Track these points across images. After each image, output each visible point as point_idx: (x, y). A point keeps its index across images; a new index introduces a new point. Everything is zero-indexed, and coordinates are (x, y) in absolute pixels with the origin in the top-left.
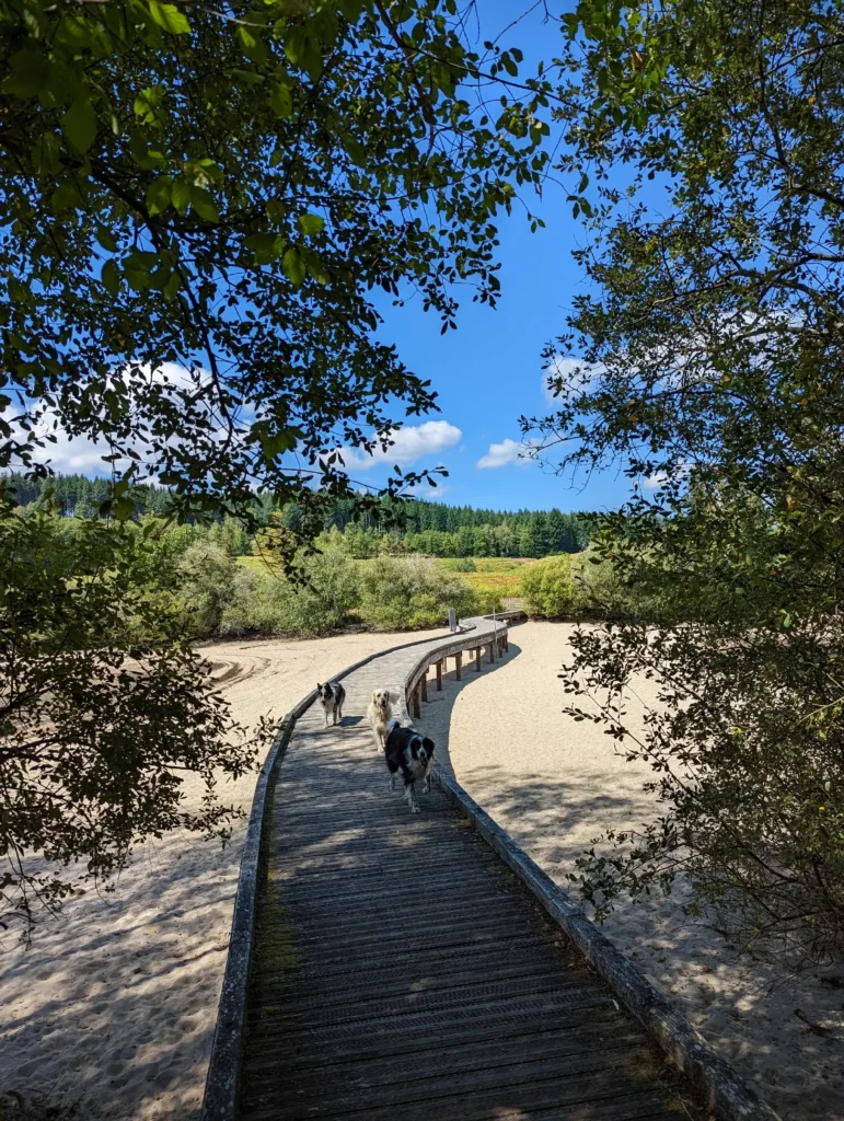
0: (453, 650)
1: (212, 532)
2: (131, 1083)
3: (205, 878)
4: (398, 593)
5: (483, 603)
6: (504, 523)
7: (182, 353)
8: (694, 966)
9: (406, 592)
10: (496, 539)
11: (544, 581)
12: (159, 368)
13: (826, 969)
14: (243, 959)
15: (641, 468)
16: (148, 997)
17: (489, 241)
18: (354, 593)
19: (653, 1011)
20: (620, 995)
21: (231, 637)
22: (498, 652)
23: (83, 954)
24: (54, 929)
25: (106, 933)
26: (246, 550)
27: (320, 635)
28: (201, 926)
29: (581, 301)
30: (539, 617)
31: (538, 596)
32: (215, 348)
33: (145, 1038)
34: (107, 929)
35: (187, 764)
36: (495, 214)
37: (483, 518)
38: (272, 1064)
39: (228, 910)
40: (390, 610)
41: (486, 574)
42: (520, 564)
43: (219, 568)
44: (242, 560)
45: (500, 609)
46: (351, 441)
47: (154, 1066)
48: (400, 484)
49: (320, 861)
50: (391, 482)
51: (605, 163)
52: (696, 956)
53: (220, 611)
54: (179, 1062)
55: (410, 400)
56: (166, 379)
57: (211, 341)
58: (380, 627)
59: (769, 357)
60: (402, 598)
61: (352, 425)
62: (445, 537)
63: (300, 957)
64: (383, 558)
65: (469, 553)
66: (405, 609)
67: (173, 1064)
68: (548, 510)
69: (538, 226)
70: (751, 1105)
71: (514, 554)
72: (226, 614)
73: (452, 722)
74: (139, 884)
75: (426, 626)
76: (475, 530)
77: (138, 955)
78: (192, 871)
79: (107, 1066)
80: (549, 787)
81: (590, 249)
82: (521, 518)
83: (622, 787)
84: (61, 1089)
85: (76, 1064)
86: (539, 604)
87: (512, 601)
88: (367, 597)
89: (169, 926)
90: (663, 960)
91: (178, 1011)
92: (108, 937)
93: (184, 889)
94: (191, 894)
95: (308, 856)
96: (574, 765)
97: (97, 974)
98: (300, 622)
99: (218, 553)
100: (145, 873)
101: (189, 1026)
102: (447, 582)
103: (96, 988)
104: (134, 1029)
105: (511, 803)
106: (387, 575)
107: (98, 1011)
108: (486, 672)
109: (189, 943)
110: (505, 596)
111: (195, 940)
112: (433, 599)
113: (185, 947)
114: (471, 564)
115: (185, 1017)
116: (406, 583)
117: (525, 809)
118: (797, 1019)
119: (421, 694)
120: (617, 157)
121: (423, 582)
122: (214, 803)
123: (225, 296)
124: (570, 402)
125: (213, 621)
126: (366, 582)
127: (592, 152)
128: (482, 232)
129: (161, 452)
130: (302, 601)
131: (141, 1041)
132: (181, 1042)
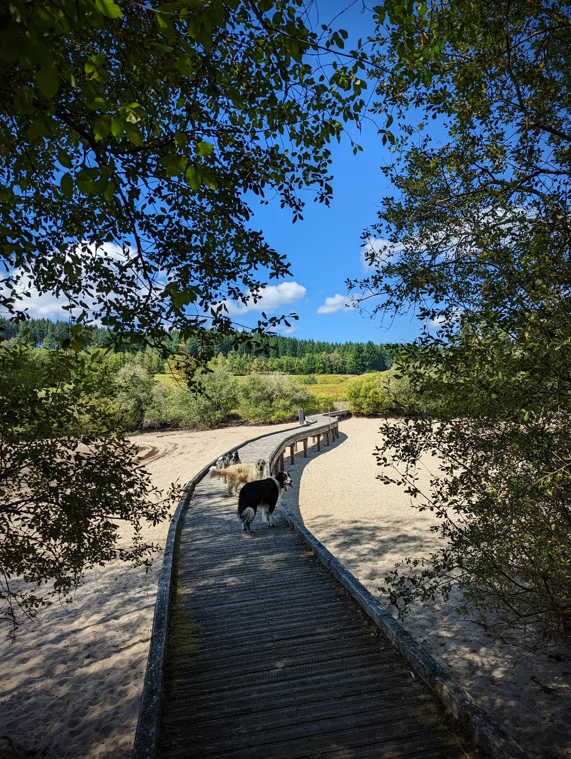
0: (302, 437)
1: (137, 358)
2: (84, 733)
3: (133, 593)
4: (264, 399)
5: (322, 405)
6: (336, 351)
7: (117, 236)
8: (465, 649)
9: (270, 398)
10: (330, 362)
11: (363, 390)
12: (101, 246)
13: (552, 649)
14: (161, 647)
15: (428, 314)
16: (96, 676)
17: (325, 161)
18: (234, 399)
19: (437, 679)
20: (415, 668)
21: (151, 429)
22: (332, 438)
24: (31, 628)
25: (66, 631)
26: (161, 370)
27: (212, 427)
28: (129, 627)
29: (387, 201)
30: (359, 415)
31: (360, 400)
32: (140, 233)
33: (94, 702)
34: (66, 628)
35: (121, 516)
36: (329, 142)
37: (322, 347)
38: (181, 718)
39: (150, 615)
40: (259, 410)
41: (324, 386)
42: (347, 378)
43: (142, 382)
44: (158, 377)
45: (333, 409)
46: (232, 295)
47: (100, 721)
48: (266, 325)
49: (212, 581)
50: (259, 323)
51: (403, 108)
52: (465, 642)
53: (143, 411)
54: (118, 718)
55: (272, 268)
56: (106, 254)
57: (137, 228)
58: (252, 421)
59: (513, 239)
60: (267, 402)
61: (233, 285)
62: (295, 360)
63: (198, 647)
64: (254, 374)
65: (312, 371)
66: (269, 409)
67: (113, 719)
68: (366, 342)
69: (358, 150)
70: (503, 740)
71: (342, 371)
72: (146, 413)
73: (301, 486)
74: (88, 597)
75: (284, 421)
76: (316, 356)
77: (89, 645)
78: (125, 589)
79: (67, 721)
80: (366, 529)
81: (393, 166)
82: (347, 347)
83: (415, 529)
84: (36, 737)
85: (45, 721)
86: (359, 405)
87: (342, 404)
88: (243, 402)
89: (109, 626)
90: (443, 645)
91: (116, 684)
92: (68, 634)
93: (120, 601)
94: (124, 604)
95: (204, 577)
96: (384, 514)
97: (60, 659)
98: (198, 418)
99: (142, 373)
100: (92, 590)
101: (123, 693)
102: (297, 391)
103: (61, 669)
104: (87, 696)
105: (341, 540)
106: (256, 386)
107: (61, 684)
108: (324, 452)
109: (123, 638)
110: (336, 401)
111: (127, 636)
112: (288, 403)
113: (120, 640)
114: (313, 379)
115: (120, 688)
116: (270, 392)
117: (351, 544)
118: (533, 683)
119: (280, 467)
120: (411, 104)
121: (281, 391)
122: (140, 542)
123: (147, 198)
124: (380, 269)
125: (138, 418)
126: (243, 391)
127: (394, 100)
128: (320, 154)
129: (103, 303)
130: (199, 404)
131: (91, 704)
132: (118, 704)
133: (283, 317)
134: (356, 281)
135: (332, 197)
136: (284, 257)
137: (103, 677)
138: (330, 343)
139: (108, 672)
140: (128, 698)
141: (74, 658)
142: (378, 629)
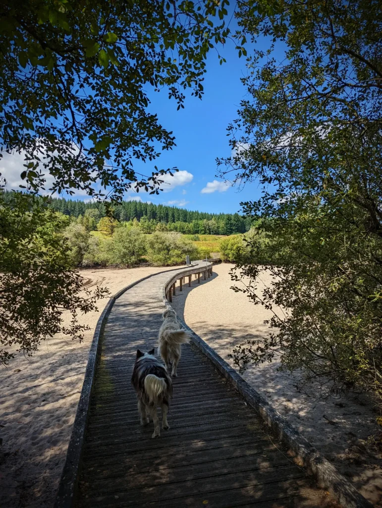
0: (188, 274)
1: (79, 220)
2: (41, 444)
3: (73, 365)
4: (164, 249)
5: (202, 254)
6: (213, 219)
7: (59, 113)
9: (168, 249)
10: (209, 226)
11: (230, 245)
14: (89, 387)
15: (267, 180)
16: (49, 412)
17: (202, 70)
18: (144, 249)
20: (248, 400)
21: (88, 267)
22: (208, 275)
23: (20, 394)
24: (6, 385)
25: (30, 386)
26: (95, 228)
27: (128, 267)
28: (71, 384)
29: (244, 103)
30: (227, 261)
31: (227, 251)
33: (47, 426)
34: (30, 384)
36: (206, 58)
37: (204, 216)
39: (83, 377)
40: (160, 256)
41: (204, 242)
42: (220, 238)
43: (82, 236)
44: (92, 233)
45: (209, 257)
47: (51, 437)
48: (157, 174)
50: (153, 174)
51: (255, 35)
52: (284, 395)
53: (82, 255)
54: (62, 436)
55: (164, 143)
56: (52, 124)
57: (72, 106)
58: (155, 264)
60: (166, 251)
62: (186, 225)
63: (114, 387)
64: (157, 233)
65: (197, 232)
66: (167, 256)
67: (59, 436)
68: (233, 214)
69: (223, 62)
70: (296, 436)
71: (217, 233)
72: (85, 256)
73: (186, 304)
74: (45, 367)
75: (176, 264)
76: (200, 222)
77: (44, 394)
78: (69, 363)
79: (30, 437)
80: (227, 330)
81: (249, 78)
82: (220, 217)
83: (258, 331)
84: (10, 446)
85: (17, 436)
86: (227, 255)
87: (216, 254)
88: (150, 251)
89: (58, 383)
90: (270, 397)
91: (61, 416)
92: (31, 388)
93: (65, 369)
94: (68, 371)
95: (118, 351)
96: (238, 322)
97: (26, 402)
98: (119, 261)
99: (81, 229)
100: (48, 363)
101: (65, 422)
102: (186, 245)
103: (25, 407)
104: (42, 423)
105: (210, 336)
106: (159, 241)
107: (26, 416)
108: (202, 284)
109: (67, 390)
110: (212, 252)
111: (69, 389)
112: (180, 252)
113: (65, 391)
114: (198, 238)
115: (64, 418)
116: (168, 245)
117: (216, 339)
118: (324, 419)
119: (172, 292)
120: (261, 33)
121: (175, 244)
122: (76, 324)
123: (79, 83)
124: (239, 152)
125: (79, 260)
126: (150, 243)
127: (250, 29)
128: (199, 65)
129: (50, 158)
130: (120, 252)
131: (45, 427)
132: (63, 428)
133: (169, 170)
134: (222, 159)
135: (203, 93)
136: (171, 133)
137: (53, 412)
138: (210, 214)
139: (57, 409)
140: (69, 424)
141: (35, 401)
142: (227, 380)
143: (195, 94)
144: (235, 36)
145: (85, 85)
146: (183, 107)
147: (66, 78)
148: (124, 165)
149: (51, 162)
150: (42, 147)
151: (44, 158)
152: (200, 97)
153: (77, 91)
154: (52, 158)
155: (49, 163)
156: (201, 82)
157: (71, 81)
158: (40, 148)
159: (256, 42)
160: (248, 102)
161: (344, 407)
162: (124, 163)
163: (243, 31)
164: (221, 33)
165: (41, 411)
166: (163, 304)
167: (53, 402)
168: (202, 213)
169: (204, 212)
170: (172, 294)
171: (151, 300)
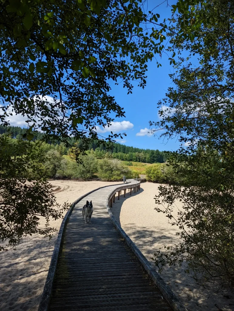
0: (124, 188)
1: (56, 147)
2: (15, 309)
3: (43, 249)
4: (109, 170)
5: (134, 175)
6: (142, 152)
7: (52, 93)
8: (186, 289)
9: (111, 170)
10: (139, 157)
11: (152, 170)
12: (45, 96)
13: (225, 293)
14: (53, 274)
15: (183, 139)
17: (144, 69)
18: (96, 169)
19: (173, 300)
20: (164, 295)
21: (59, 178)
22: (137, 190)
23: (5, 269)
25: (13, 263)
26: (66, 153)
27: (85, 180)
28: (40, 264)
29: (170, 89)
30: (150, 181)
31: (150, 174)
32: (62, 92)
33: (21, 295)
34: (13, 261)
35: (41, 214)
36: (147, 62)
37: (136, 150)
38: (58, 306)
39: (50, 260)
40: (106, 175)
41: (136, 167)
42: (146, 165)
43: (57, 158)
44: (64, 156)
45: (139, 177)
46: (99, 123)
47: (23, 304)
48: (112, 137)
49: (78, 247)
50: (109, 136)
51: (181, 50)
52: (187, 286)
53: (56, 170)
54: (31, 304)
55: (117, 113)
56: (46, 100)
57: (61, 90)
58: (103, 179)
59: (223, 110)
60: (110, 172)
61: (100, 118)
62: (124, 155)
63: (70, 275)
64: (106, 159)
65: (131, 160)
66: (111, 175)
67: (29, 304)
68: (155, 150)
69: (159, 66)
71: (144, 162)
72: (58, 171)
73: (121, 210)
74: (24, 249)
75: (116, 180)
76: (133, 154)
77: (22, 270)
78: (40, 247)
79: (9, 303)
80: (148, 231)
81: (174, 74)
82: (147, 151)
83: (170, 233)
86: (150, 177)
87: (142, 175)
88: (100, 170)
89: (31, 262)
90: (177, 286)
91: (32, 288)
93: (37, 252)
94: (39, 254)
95: (75, 245)
96: (156, 226)
97: (9, 275)
98: (79, 176)
99: (57, 154)
100: (26, 246)
101: (34, 293)
102: (124, 168)
104: (18, 292)
105: (137, 235)
106: (106, 164)
107: (8, 286)
108: (133, 196)
109: (37, 268)
110: (140, 174)
111: (39, 268)
112: (119, 173)
113: (35, 269)
114: (131, 163)
115: (33, 290)
116: (112, 167)
117: (141, 237)
118: (216, 307)
119: (113, 201)
120: (184, 48)
121: (117, 167)
122: (48, 226)
123: (66, 77)
124: (164, 118)
125: (54, 173)
126: (100, 166)
127: (177, 46)
128: (143, 66)
129: (43, 121)
130: (80, 170)
131: (20, 296)
132: (32, 297)
133: (120, 134)
134: (154, 122)
135: (145, 85)
136: (123, 109)
137: (26, 285)
138: (140, 149)
139: (29, 283)
140: (36, 295)
141: (15, 275)
142: (149, 276)
143: (140, 86)
144: (167, 50)
145: (70, 78)
146: (131, 93)
147: (59, 72)
148: (91, 129)
149: (43, 123)
150: (39, 113)
151: (39, 121)
152: (143, 87)
153: (65, 81)
154: (44, 121)
155: (42, 124)
156: (145, 79)
157: (61, 75)
158: (37, 114)
159: (181, 54)
160: (173, 88)
161: (230, 298)
162: (91, 128)
163: (173, 47)
164: (158, 47)
165: (19, 283)
166: (107, 210)
167: (27, 277)
168: (135, 148)
169: (136, 148)
170: (113, 202)
171: (99, 207)
